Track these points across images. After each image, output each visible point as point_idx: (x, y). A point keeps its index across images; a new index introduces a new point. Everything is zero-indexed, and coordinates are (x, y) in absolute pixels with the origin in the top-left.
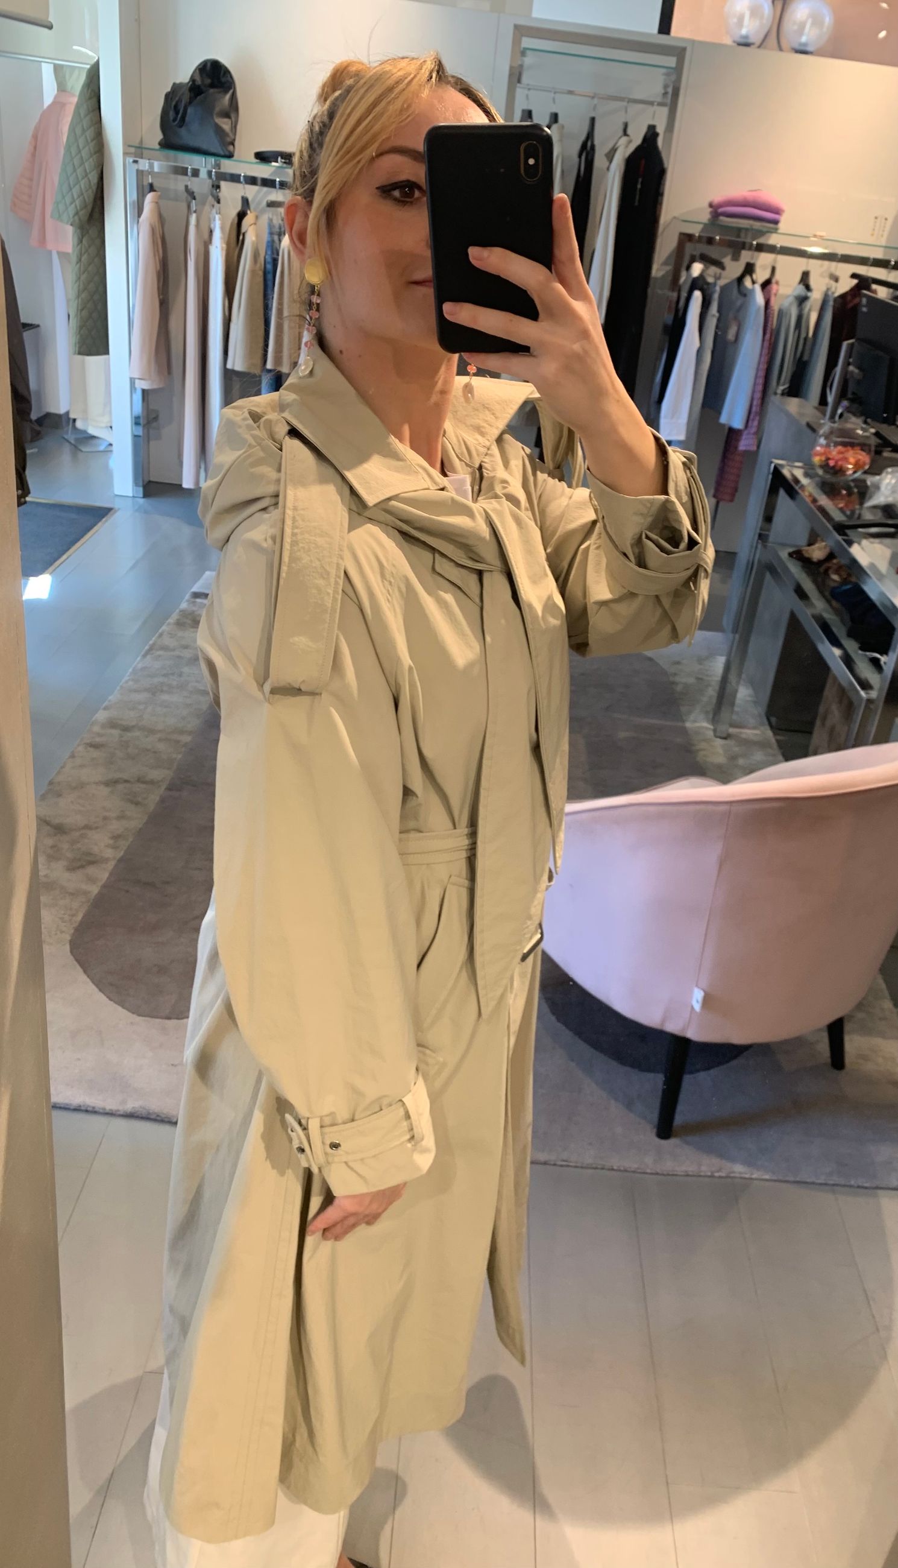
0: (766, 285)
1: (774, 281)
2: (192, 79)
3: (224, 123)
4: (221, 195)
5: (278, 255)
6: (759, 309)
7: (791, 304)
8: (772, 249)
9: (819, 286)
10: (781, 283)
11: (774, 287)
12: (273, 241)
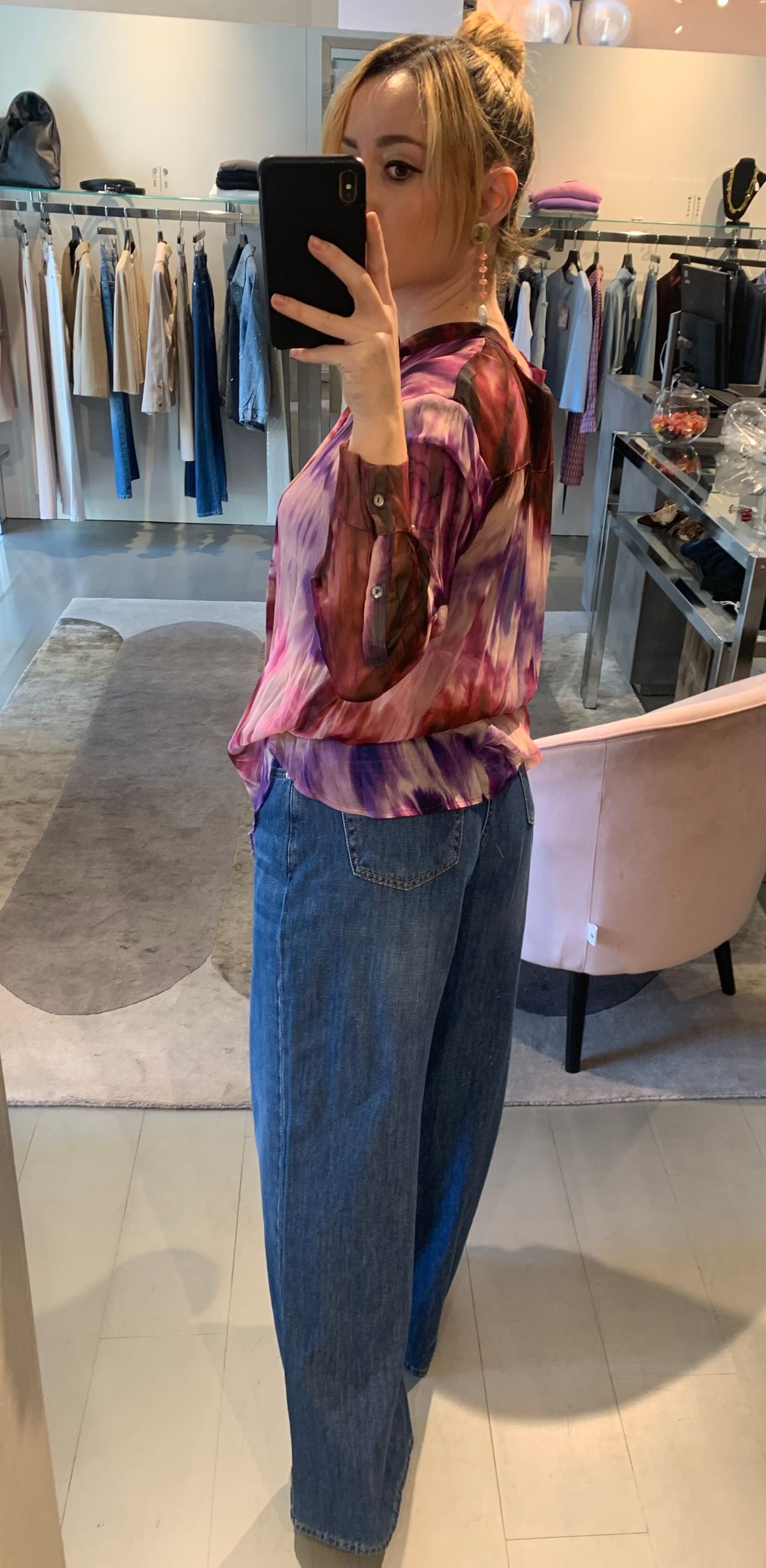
0: (591, 271)
1: (598, 266)
2: (11, 113)
3: (46, 155)
4: (52, 227)
5: (114, 280)
6: (587, 293)
7: (616, 287)
8: (593, 236)
9: (642, 269)
10: (604, 269)
11: (599, 271)
12: (107, 267)
